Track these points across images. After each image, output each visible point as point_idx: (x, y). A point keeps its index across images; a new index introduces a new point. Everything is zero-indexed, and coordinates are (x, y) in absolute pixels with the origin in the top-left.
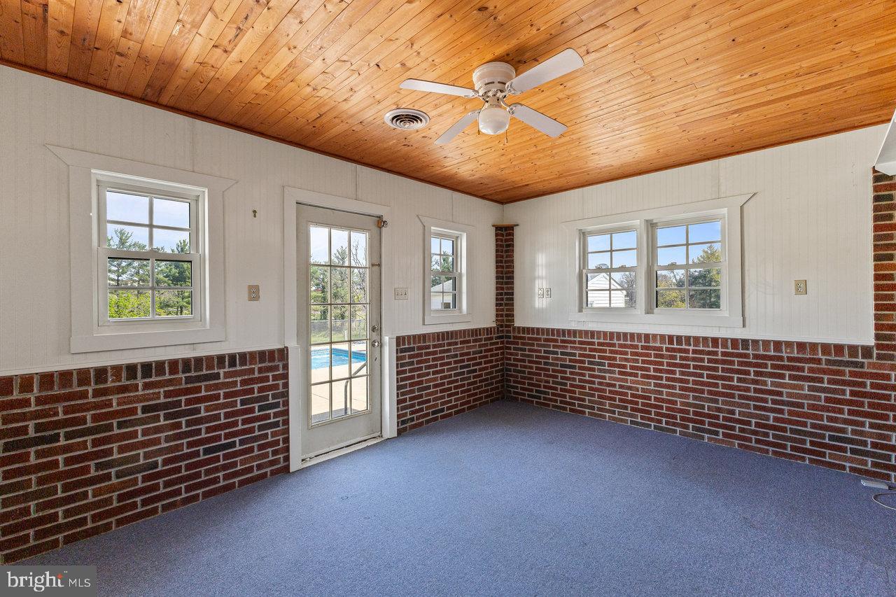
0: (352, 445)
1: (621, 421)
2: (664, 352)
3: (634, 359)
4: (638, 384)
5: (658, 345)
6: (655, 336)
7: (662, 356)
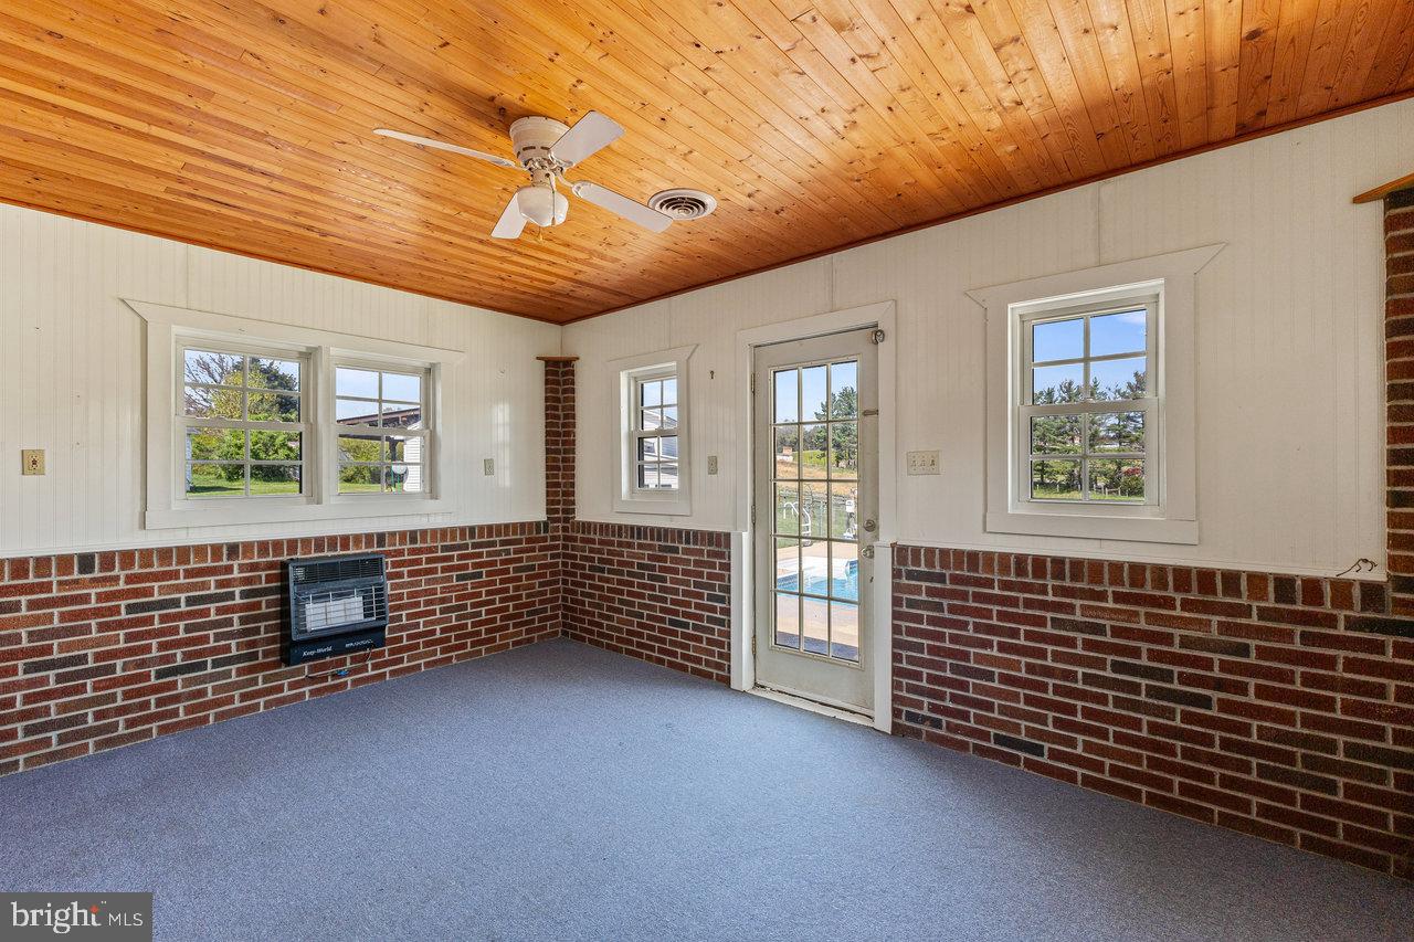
0: (830, 706)
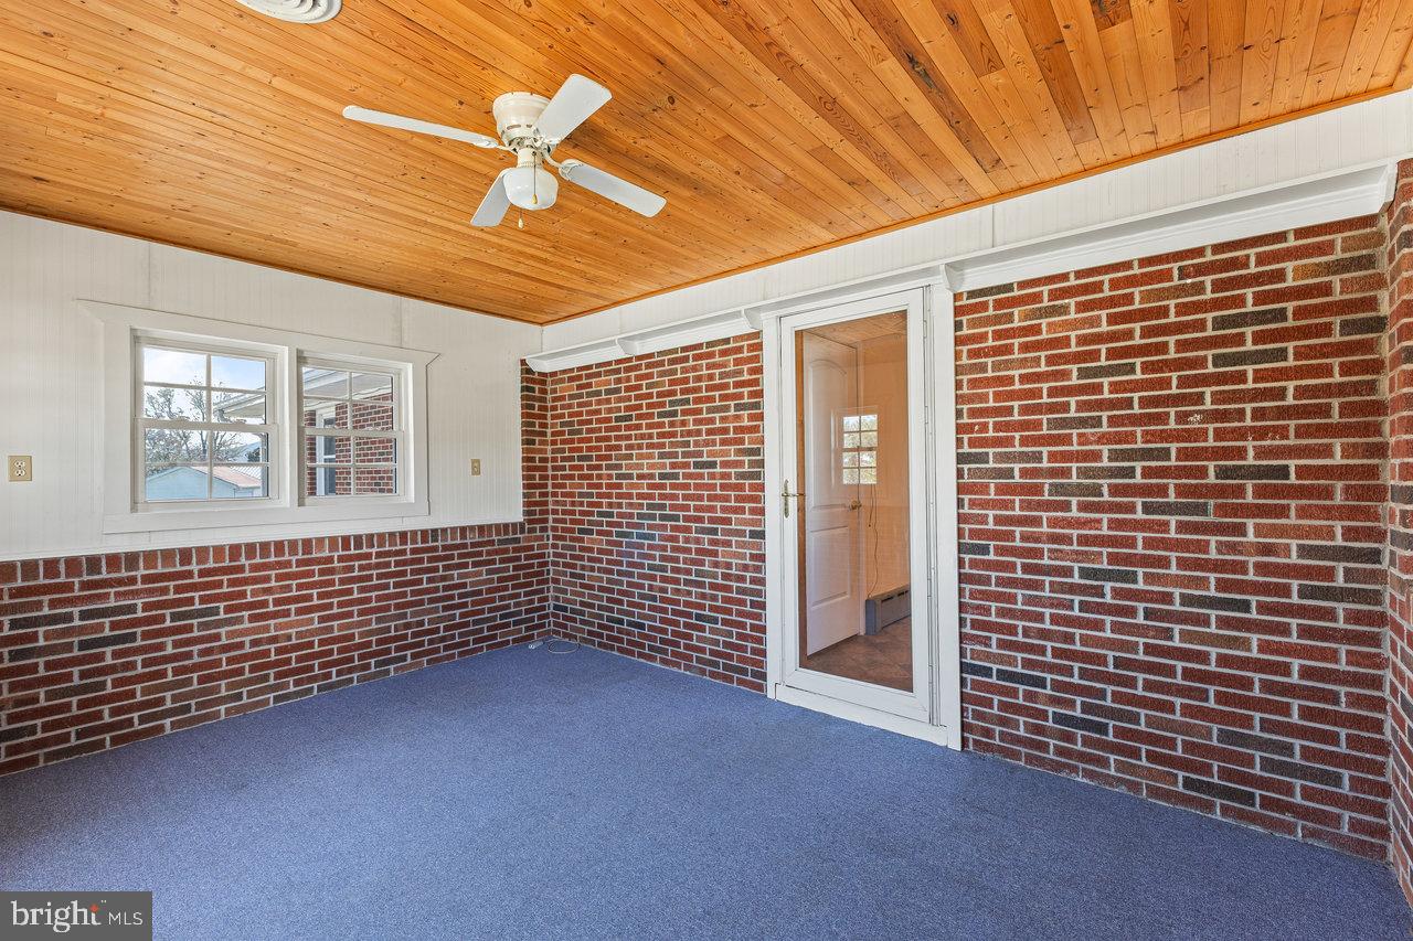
1: (256, 707)
2: (336, 564)
3: (281, 587)
4: (293, 627)
5: (326, 553)
6: (320, 540)
7: (332, 571)
